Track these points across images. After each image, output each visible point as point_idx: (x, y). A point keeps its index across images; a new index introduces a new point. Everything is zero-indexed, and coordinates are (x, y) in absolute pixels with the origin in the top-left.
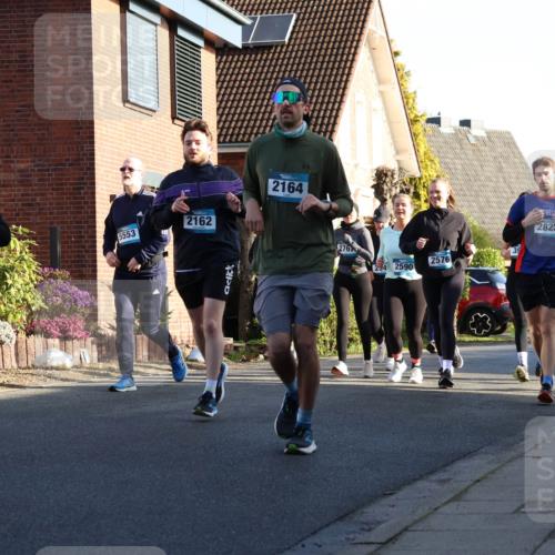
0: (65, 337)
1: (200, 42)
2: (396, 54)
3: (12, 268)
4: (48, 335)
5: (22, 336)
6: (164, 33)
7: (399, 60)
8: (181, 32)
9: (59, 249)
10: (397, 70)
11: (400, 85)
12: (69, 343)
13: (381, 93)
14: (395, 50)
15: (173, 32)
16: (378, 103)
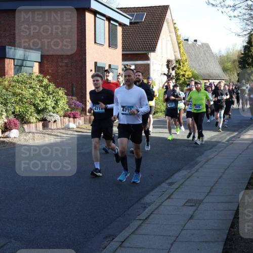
0: (74, 117)
1: (117, 24)
2: (175, 24)
3: (59, 99)
4: (70, 117)
5: (62, 118)
6: (107, 23)
7: (176, 26)
8: (112, 22)
9: (74, 89)
10: (175, 28)
11: (176, 33)
12: (76, 119)
13: (170, 36)
14: (174, 22)
15: (109, 22)
16: (169, 38)
